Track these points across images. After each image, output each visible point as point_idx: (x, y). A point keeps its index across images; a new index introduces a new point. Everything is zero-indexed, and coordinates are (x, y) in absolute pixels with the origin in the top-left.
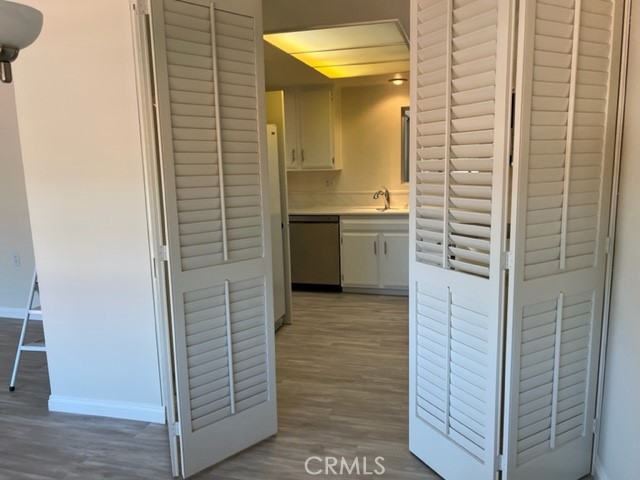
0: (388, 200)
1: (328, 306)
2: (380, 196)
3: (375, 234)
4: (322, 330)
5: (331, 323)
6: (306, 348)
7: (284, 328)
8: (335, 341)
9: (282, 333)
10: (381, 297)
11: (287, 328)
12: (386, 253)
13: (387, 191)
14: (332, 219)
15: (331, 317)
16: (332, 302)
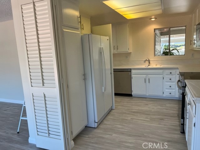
0: (149, 63)
1: (128, 102)
2: (146, 61)
3: (145, 76)
4: (126, 112)
5: (129, 109)
6: (121, 120)
7: (112, 111)
8: (132, 118)
9: (111, 113)
10: (147, 99)
11: (113, 111)
12: (149, 83)
13: (149, 60)
14: (128, 70)
15: (129, 107)
16: (129, 100)
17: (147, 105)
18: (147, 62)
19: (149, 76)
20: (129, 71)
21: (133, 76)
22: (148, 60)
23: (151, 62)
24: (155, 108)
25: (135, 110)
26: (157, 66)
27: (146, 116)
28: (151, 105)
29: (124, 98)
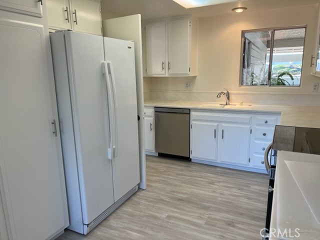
0: (228, 98)
1: (177, 174)
2: (222, 95)
3: (216, 124)
4: (164, 198)
5: (174, 192)
6: (144, 219)
7: (138, 193)
8: (171, 214)
9: (135, 199)
10: (218, 169)
11: (141, 194)
12: (223, 138)
13: (228, 92)
14: (185, 111)
15: (176, 186)
16: (182, 170)
17: (212, 183)
18: (224, 97)
19: (223, 124)
20: (187, 112)
21: (192, 122)
22: (226, 92)
23: (232, 97)
24: (226, 192)
25: (184, 194)
26: (242, 105)
27: (201, 211)
28: (221, 184)
29: (174, 164)
